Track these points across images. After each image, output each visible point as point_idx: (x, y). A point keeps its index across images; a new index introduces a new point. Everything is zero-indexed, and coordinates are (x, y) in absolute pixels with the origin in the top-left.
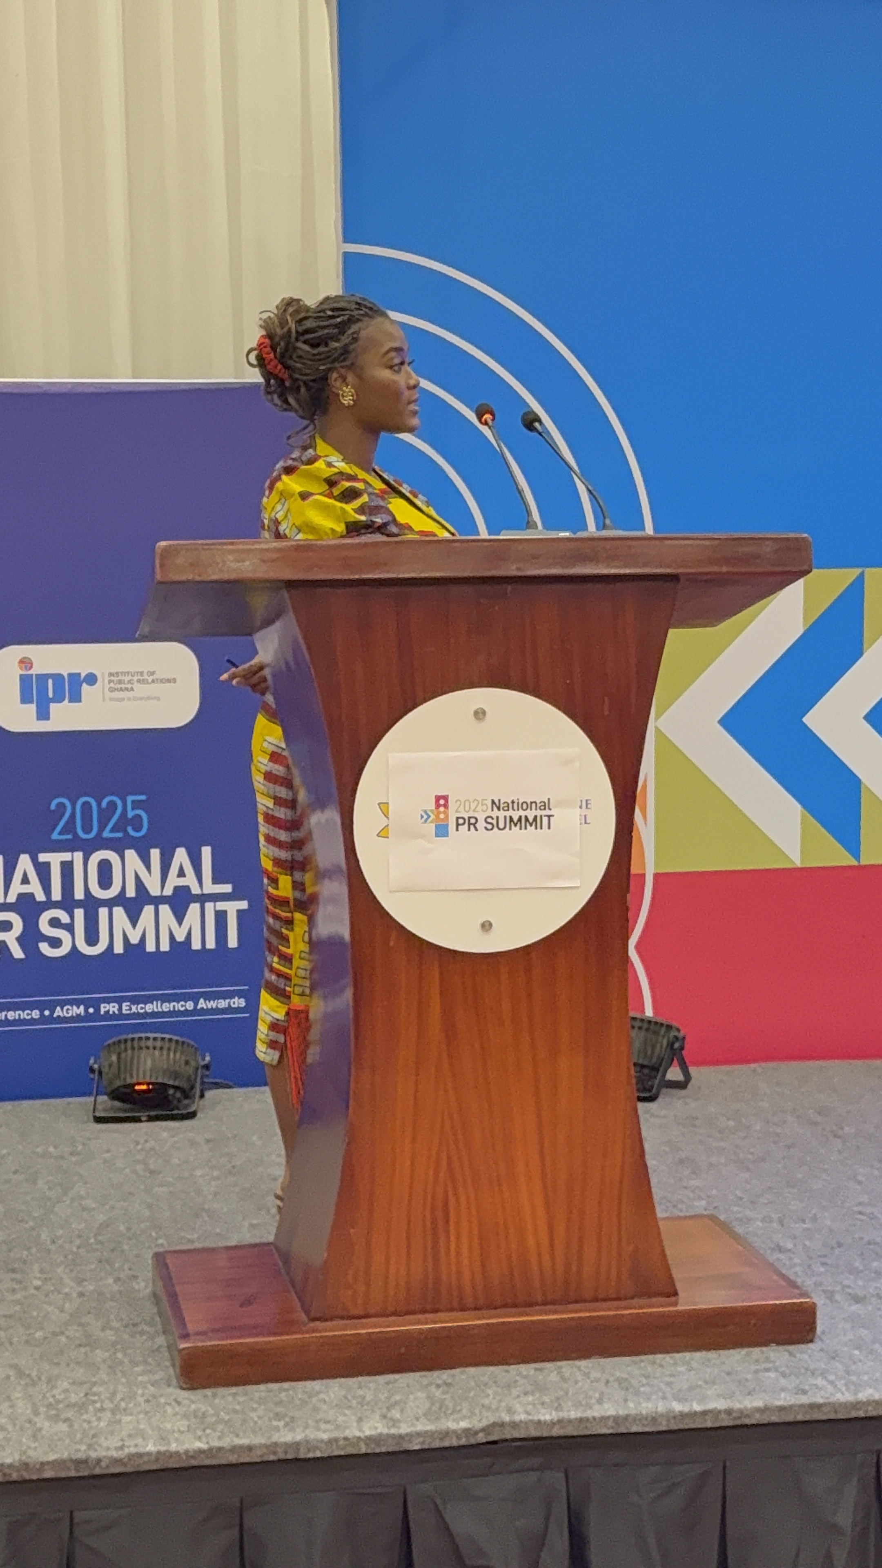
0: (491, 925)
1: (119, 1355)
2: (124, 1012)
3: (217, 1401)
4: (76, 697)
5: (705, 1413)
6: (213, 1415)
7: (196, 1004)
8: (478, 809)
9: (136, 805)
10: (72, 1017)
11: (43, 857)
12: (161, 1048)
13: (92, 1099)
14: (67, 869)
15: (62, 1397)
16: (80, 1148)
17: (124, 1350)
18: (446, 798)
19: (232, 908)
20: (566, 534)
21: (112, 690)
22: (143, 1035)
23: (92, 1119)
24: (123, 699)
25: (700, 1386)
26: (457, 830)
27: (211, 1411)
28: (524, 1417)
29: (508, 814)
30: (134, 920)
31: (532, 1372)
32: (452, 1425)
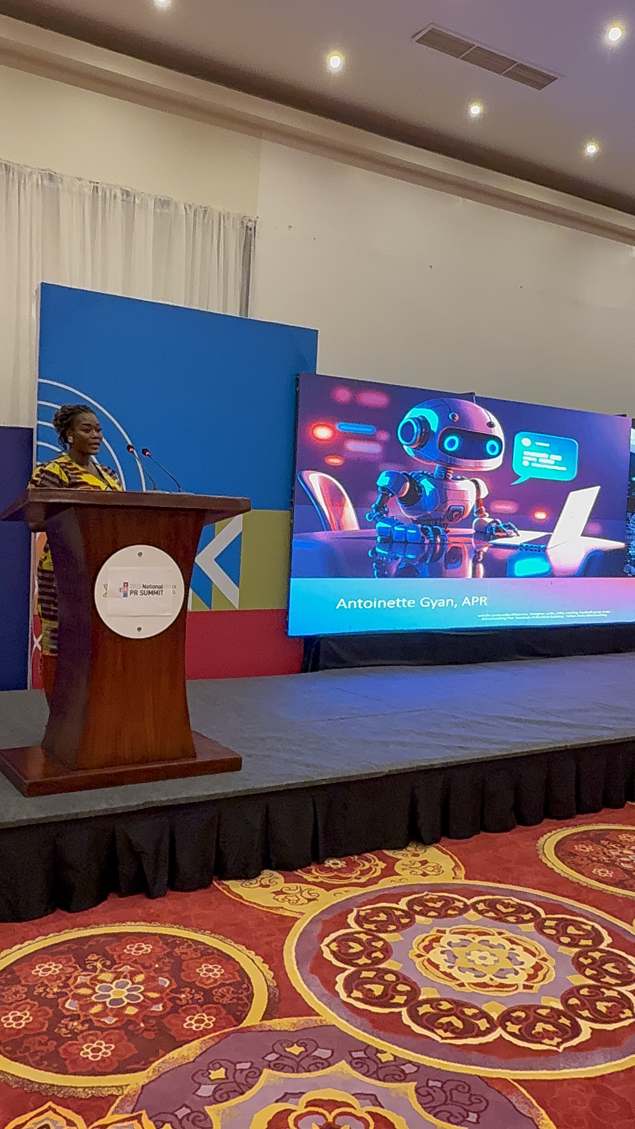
0: (141, 629)
5: (214, 795)
8: (138, 588)
18: (127, 583)
20: (168, 493)
25: (210, 786)
26: (131, 595)
28: (155, 800)
29: (148, 590)
31: (151, 785)
32: (131, 804)
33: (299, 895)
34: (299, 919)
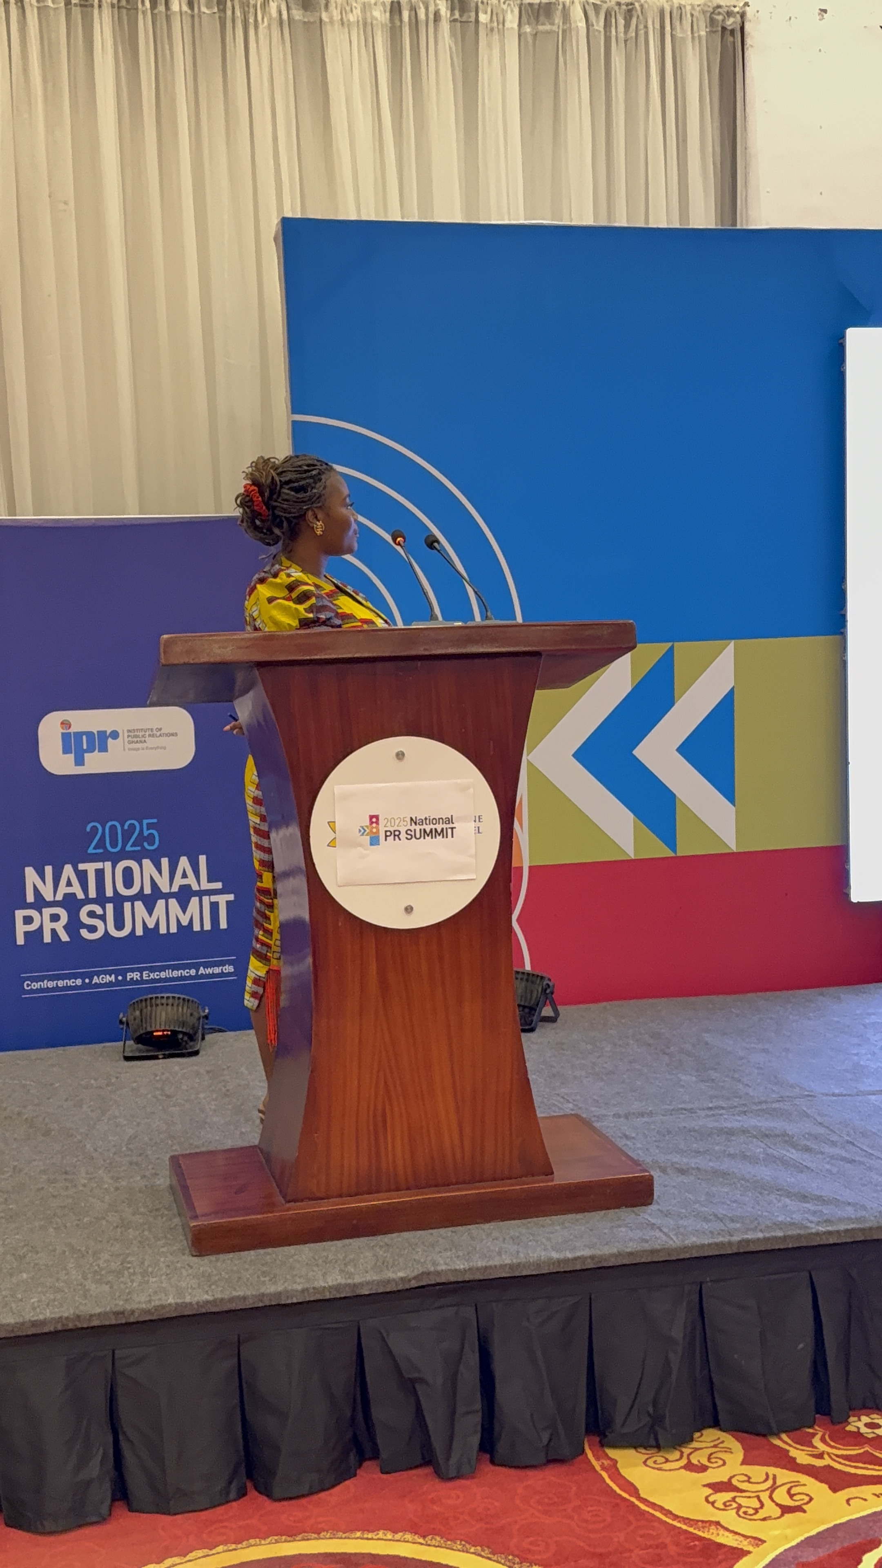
0: (412, 908)
1: (146, 1233)
2: (144, 978)
3: (219, 1264)
4: (104, 748)
5: (576, 1259)
6: (216, 1275)
7: (197, 971)
8: (400, 824)
9: (150, 826)
10: (106, 983)
11: (82, 867)
12: (172, 1005)
13: (122, 1043)
14: (100, 874)
15: (105, 1265)
16: (113, 1080)
17: (150, 1230)
18: (377, 817)
19: (223, 900)
20: (460, 624)
21: (130, 742)
22: (159, 995)
23: (122, 1059)
24: (138, 749)
25: (571, 1240)
26: (386, 840)
27: (215, 1272)
28: (444, 1267)
29: (422, 827)
30: (150, 911)
31: (449, 1234)
32: (391, 1275)
33: (765, 1497)
34: (749, 1552)
